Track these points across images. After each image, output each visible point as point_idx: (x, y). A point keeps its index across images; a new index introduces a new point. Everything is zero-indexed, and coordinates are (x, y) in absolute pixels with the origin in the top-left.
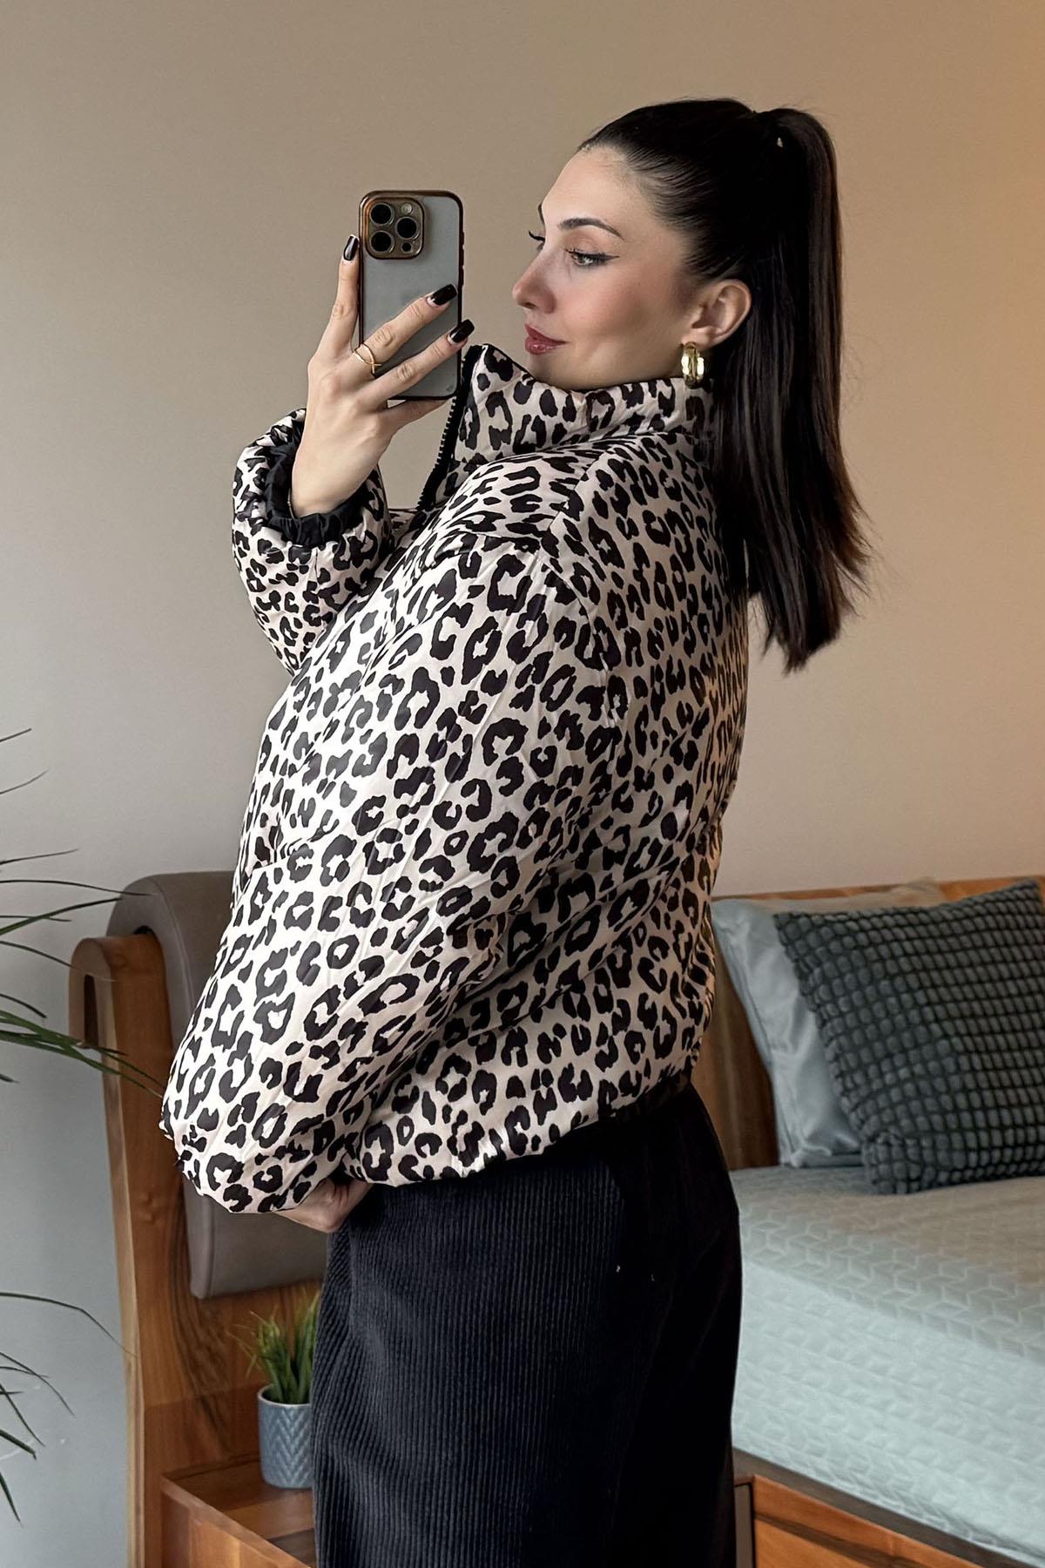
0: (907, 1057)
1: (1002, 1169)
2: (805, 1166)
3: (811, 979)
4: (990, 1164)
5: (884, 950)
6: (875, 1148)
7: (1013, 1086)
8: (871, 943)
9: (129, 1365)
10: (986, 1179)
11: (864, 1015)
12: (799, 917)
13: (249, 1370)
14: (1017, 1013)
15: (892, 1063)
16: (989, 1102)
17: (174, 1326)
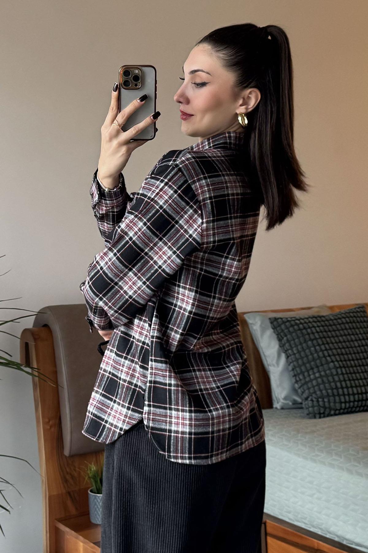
0: (319, 369)
1: (354, 409)
2: (282, 408)
3: (283, 341)
4: (349, 407)
5: (309, 330)
6: (308, 402)
7: (357, 379)
8: (305, 328)
9: (43, 481)
10: (348, 413)
11: (303, 354)
12: (278, 319)
13: (85, 483)
14: (358, 353)
15: (313, 372)
16: (349, 385)
17: (58, 466)
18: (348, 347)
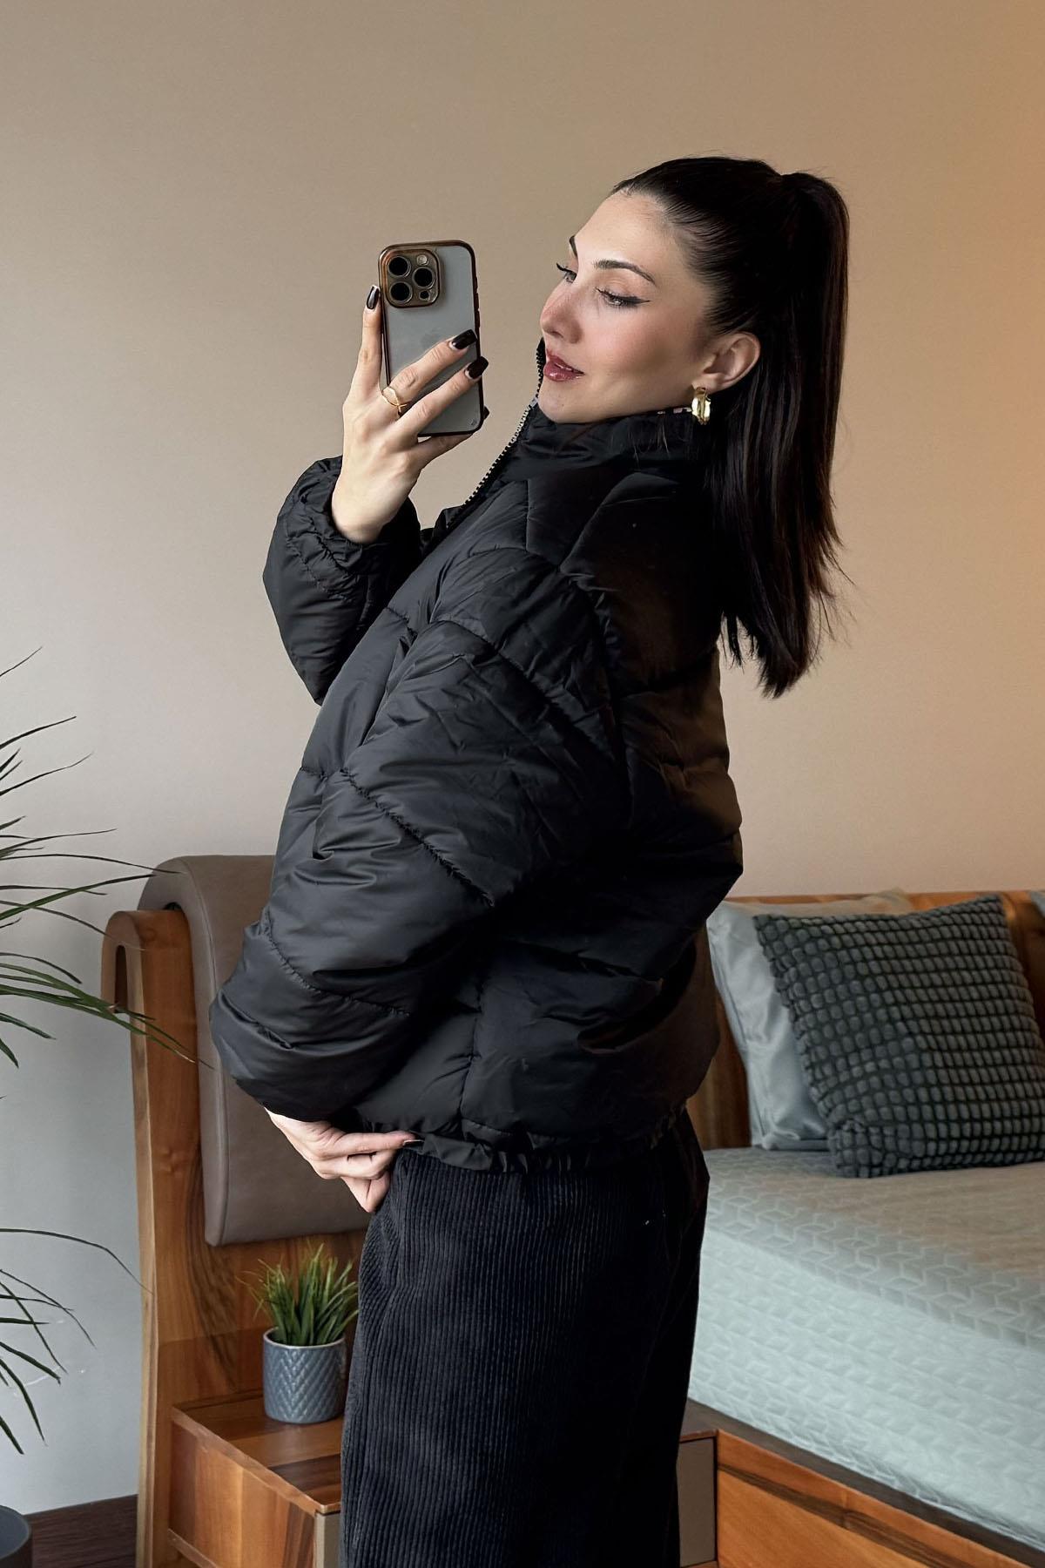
0: (874, 1054)
1: (958, 1159)
2: (775, 1148)
3: (786, 976)
4: (947, 1153)
5: (855, 953)
6: (841, 1136)
7: (972, 1083)
8: (844, 947)
9: (147, 1301)
10: (944, 1168)
11: (835, 1012)
12: (777, 919)
14: (978, 1016)
15: (860, 1058)
16: (949, 1097)
17: (188, 1270)
18: (952, 1001)
